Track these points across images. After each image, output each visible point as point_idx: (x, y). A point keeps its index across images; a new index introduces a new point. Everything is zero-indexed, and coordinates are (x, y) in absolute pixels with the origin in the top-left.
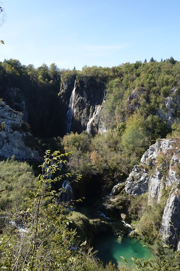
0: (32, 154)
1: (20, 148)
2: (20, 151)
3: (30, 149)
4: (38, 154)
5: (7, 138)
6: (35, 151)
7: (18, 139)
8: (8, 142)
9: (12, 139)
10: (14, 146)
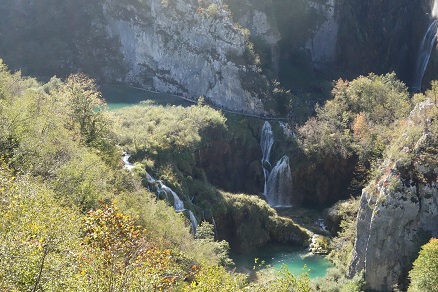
0: (252, 104)
1: (234, 91)
2: (235, 95)
3: (249, 94)
4: (261, 105)
5: (219, 73)
6: (257, 100)
7: (232, 75)
8: (221, 78)
9: (224, 75)
10: (226, 86)
